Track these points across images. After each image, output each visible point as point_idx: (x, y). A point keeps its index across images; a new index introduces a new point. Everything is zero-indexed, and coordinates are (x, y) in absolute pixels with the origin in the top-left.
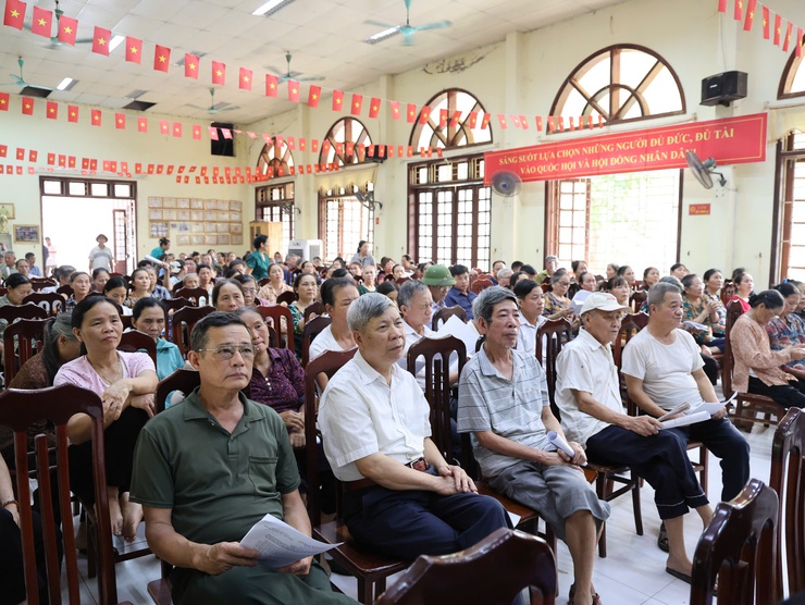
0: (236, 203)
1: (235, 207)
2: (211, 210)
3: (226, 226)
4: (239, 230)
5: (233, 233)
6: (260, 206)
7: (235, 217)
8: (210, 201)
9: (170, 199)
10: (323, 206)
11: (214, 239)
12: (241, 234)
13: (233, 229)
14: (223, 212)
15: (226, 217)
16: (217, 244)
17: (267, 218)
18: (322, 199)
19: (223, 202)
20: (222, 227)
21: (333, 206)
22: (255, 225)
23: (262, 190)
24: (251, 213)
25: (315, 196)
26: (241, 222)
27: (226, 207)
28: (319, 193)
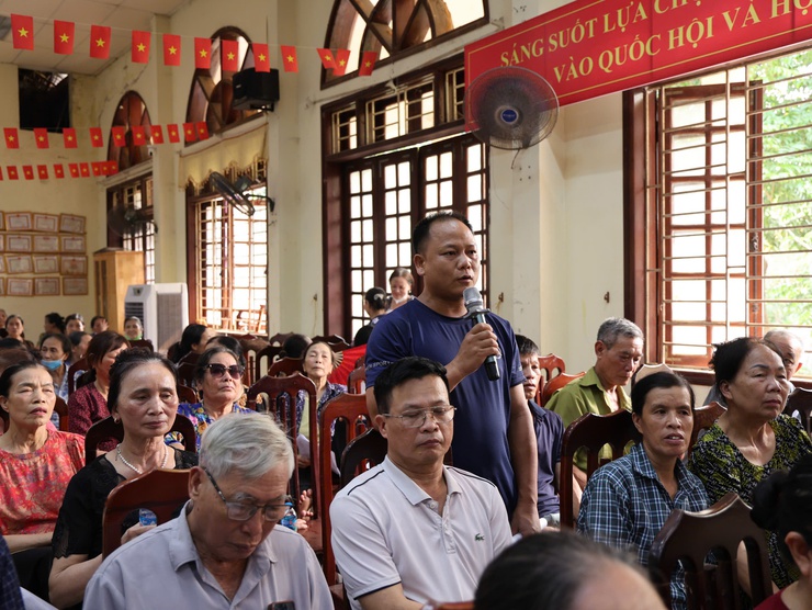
0: (73, 217)
1: (70, 226)
2: (19, 232)
3: (52, 261)
4: (81, 269)
5: (68, 275)
7: (76, 245)
8: (18, 214)
10: (198, 217)
11: (28, 285)
12: (85, 276)
13: (67, 266)
14: (46, 234)
15: (54, 244)
16: (34, 293)
17: (127, 245)
18: (195, 200)
19: (46, 216)
20: (46, 264)
21: (214, 213)
22: (102, 256)
23: (116, 195)
24: (98, 237)
25: (181, 197)
26: (83, 254)
27: (51, 225)
28: (189, 190)
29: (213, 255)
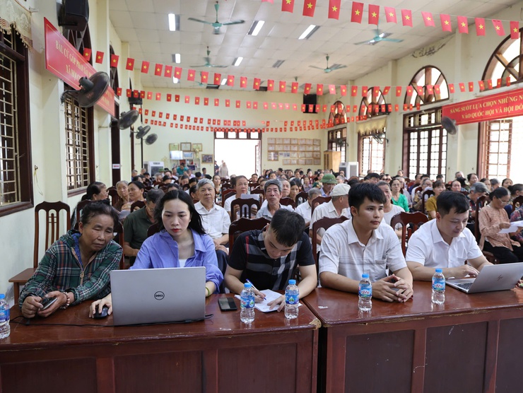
0: (317, 140)
1: (316, 142)
2: (302, 145)
3: (311, 154)
4: (319, 156)
5: (315, 158)
6: (330, 142)
7: (318, 149)
8: (302, 139)
9: (279, 139)
10: (361, 142)
11: (303, 162)
12: (320, 159)
13: (315, 156)
14: (309, 145)
15: (311, 149)
16: (306, 164)
17: (334, 149)
18: (361, 137)
19: (310, 140)
20: (309, 155)
21: (366, 141)
22: (327, 153)
23: (331, 133)
24: (325, 146)
25: (356, 136)
26: (319, 152)
27: (311, 143)
28: (359, 134)
29: (366, 154)
